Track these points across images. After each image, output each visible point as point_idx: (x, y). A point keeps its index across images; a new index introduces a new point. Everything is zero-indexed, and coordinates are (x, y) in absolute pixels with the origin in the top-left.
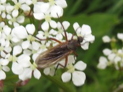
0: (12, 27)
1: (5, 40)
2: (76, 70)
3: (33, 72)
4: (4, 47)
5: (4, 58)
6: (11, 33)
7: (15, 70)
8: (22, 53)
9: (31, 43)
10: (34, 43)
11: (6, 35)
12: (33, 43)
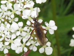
0: (11, 24)
1: (7, 31)
2: (47, 46)
3: (23, 48)
4: (7, 35)
5: (7, 41)
6: (10, 27)
7: (13, 47)
8: (17, 38)
9: (21, 32)
11: (8, 29)
12: (22, 32)
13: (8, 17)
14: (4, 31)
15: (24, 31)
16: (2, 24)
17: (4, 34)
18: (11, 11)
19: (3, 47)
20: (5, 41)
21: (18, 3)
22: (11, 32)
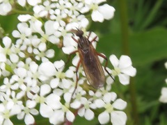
0: (39, 63)
1: (32, 79)
2: (115, 109)
3: (65, 113)
4: (31, 87)
5: (31, 100)
6: (37, 70)
7: (44, 112)
8: (52, 92)
9: (61, 80)
10: (64, 80)
11: (33, 73)
13: (33, 47)
14: (24, 78)
15: (66, 78)
16: (22, 63)
17: (25, 84)
18: (39, 36)
19: (22, 111)
20: (28, 99)
21: (55, 20)
22: (39, 80)
